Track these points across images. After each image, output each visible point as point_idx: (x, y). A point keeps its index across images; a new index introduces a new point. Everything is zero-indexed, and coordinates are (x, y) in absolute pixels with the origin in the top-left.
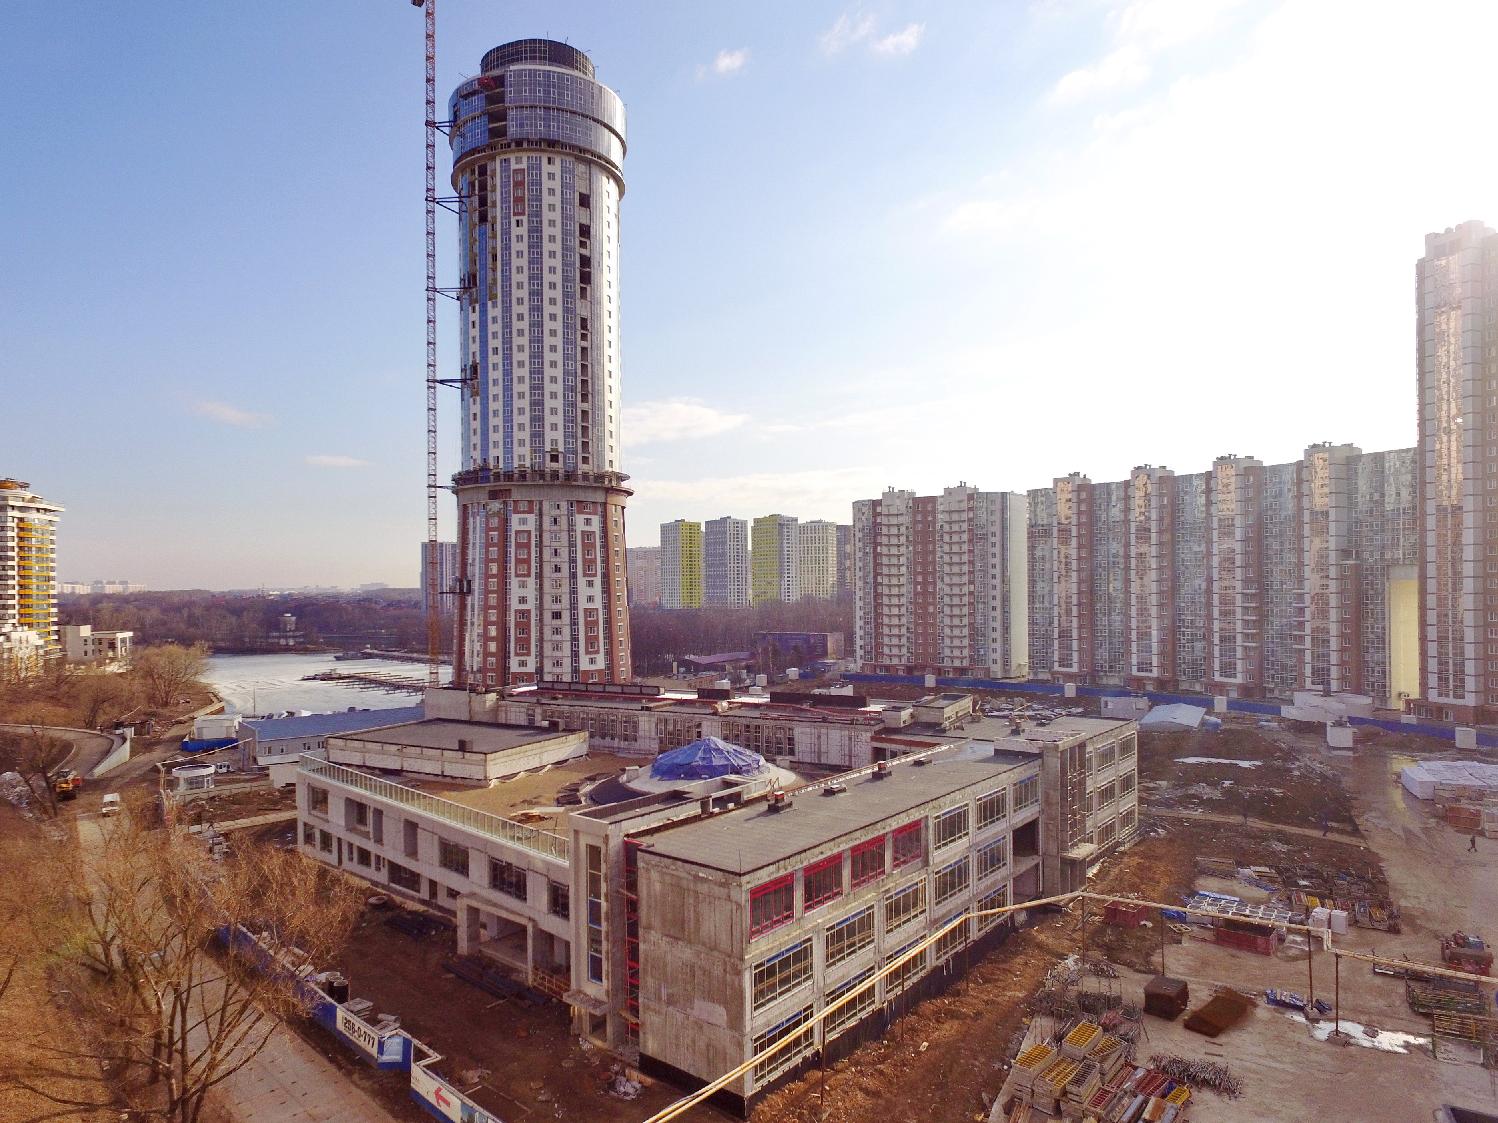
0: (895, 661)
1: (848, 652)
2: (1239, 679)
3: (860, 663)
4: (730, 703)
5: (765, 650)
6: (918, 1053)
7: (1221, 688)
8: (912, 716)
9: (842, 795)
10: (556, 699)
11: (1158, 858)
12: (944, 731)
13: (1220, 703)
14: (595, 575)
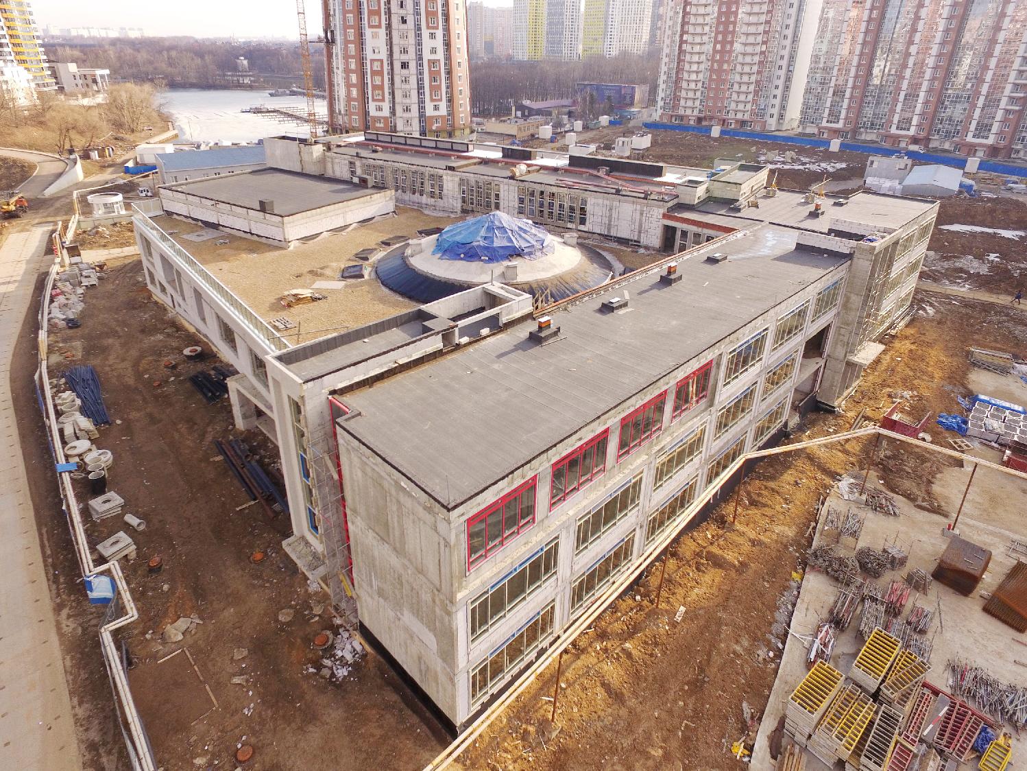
0: (689, 112)
1: (651, 101)
2: (991, 140)
3: (660, 112)
4: (529, 166)
5: (584, 99)
6: (674, 625)
7: (972, 150)
8: (708, 190)
9: (622, 312)
10: (375, 151)
11: (929, 345)
12: (739, 210)
13: (973, 164)
14: (437, 28)
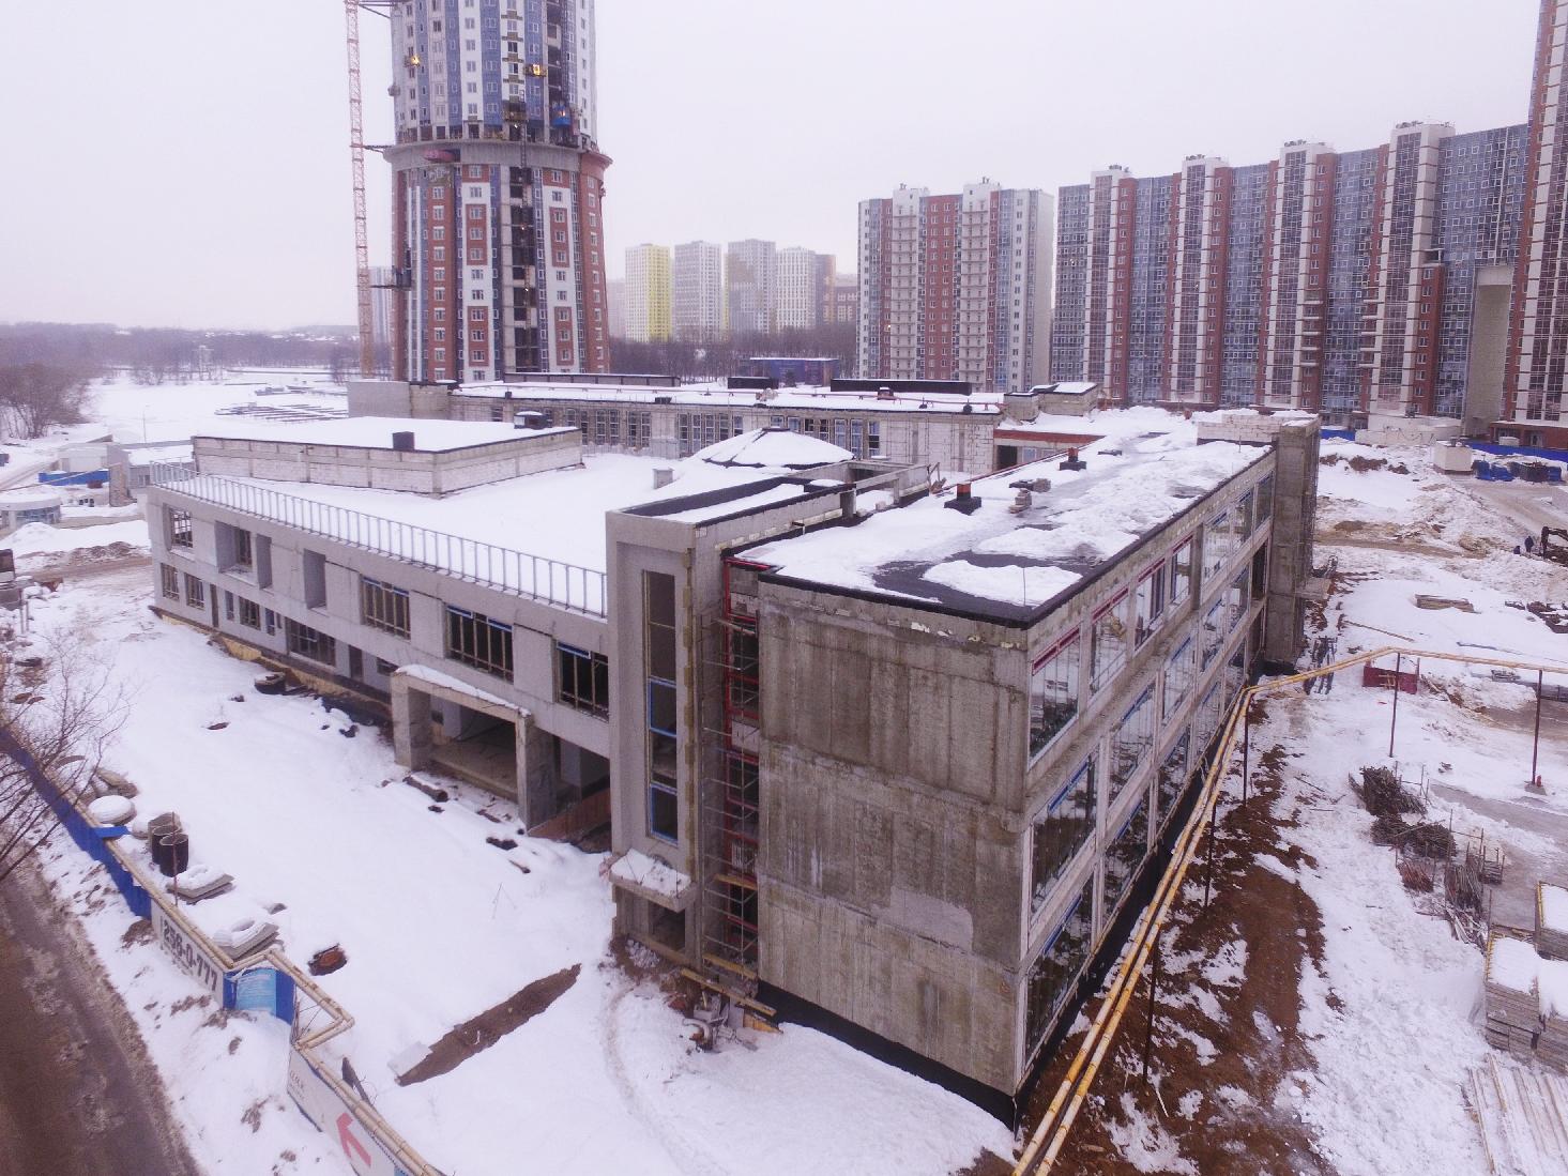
14: (567, 265)
